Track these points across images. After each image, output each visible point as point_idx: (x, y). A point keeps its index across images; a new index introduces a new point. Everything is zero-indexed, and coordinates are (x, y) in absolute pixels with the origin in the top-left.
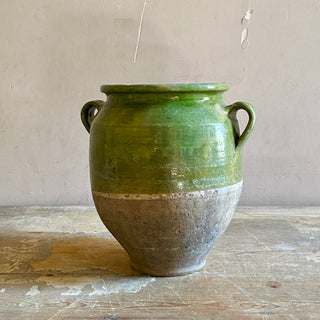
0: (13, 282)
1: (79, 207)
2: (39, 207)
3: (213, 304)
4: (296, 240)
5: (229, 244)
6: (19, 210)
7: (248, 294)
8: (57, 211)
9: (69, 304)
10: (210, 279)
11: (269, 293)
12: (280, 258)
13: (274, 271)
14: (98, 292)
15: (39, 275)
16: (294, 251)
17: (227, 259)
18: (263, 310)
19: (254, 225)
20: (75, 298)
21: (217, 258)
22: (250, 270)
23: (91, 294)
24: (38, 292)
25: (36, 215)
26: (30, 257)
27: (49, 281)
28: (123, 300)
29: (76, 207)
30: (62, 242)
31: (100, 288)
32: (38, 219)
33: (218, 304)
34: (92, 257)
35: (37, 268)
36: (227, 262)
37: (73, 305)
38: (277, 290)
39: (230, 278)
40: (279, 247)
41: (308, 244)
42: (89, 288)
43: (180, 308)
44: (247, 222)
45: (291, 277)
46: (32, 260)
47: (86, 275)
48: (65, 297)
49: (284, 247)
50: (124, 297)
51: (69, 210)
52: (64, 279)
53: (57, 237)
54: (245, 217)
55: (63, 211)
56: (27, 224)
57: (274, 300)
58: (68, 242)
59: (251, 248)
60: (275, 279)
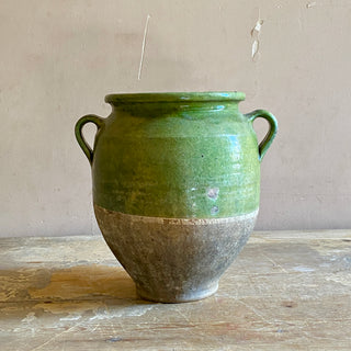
0: (8, 309)
2: (39, 238)
3: (222, 325)
4: (316, 262)
5: (243, 268)
6: (17, 241)
7: (260, 314)
8: (58, 241)
9: (67, 328)
10: (220, 301)
11: (283, 312)
13: (291, 291)
14: (100, 317)
15: (37, 303)
16: (313, 272)
17: (240, 281)
18: (276, 329)
19: (271, 249)
20: (74, 322)
21: (230, 281)
22: (265, 291)
23: (91, 319)
24: (35, 318)
25: (35, 246)
26: (28, 285)
27: (47, 308)
28: (125, 323)
29: (78, 237)
30: (62, 270)
31: (102, 313)
32: (38, 249)
33: (228, 325)
34: (94, 284)
35: (34, 296)
36: (239, 285)
37: (71, 329)
38: (292, 310)
39: (242, 300)
40: (296, 269)
41: (328, 265)
42: (90, 313)
43: (187, 329)
44: (263, 246)
45: (307, 297)
46: (30, 288)
48: (64, 322)
49: (302, 269)
50: (127, 320)
52: (65, 305)
53: (58, 266)
55: (65, 241)
56: (25, 254)
57: (289, 319)
58: (70, 271)
59: (266, 270)
60: (290, 300)
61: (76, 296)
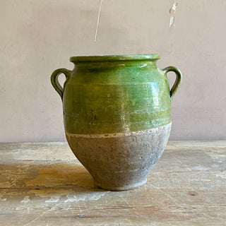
0: (12, 194)
1: (58, 143)
2: (30, 144)
3: (150, 207)
4: (209, 163)
5: (162, 167)
6: (16, 145)
7: (174, 200)
8: (42, 146)
9: (50, 208)
10: (148, 190)
11: (189, 199)
12: (197, 176)
13: (193, 184)
14: (71, 200)
15: (30, 189)
16: (208, 171)
17: (161, 176)
18: (185, 211)
19: (180, 153)
20: (55, 204)
21: (154, 176)
22: (177, 184)
23: (66, 201)
24: (29, 200)
25: (27, 149)
26: (24, 176)
27: (37, 193)
28: (88, 205)
29: (55, 143)
30: (46, 166)
31: (72, 197)
32: (29, 151)
33: (153, 207)
34: (67, 176)
35: (28, 185)
36: (160, 179)
37: (53, 209)
38: (194, 197)
39: (162, 190)
40: (197, 168)
41: (217, 166)
42: (64, 197)
43: (127, 210)
44: (175, 152)
45: (204, 188)
46: (25, 179)
47: (63, 188)
48: (48, 203)
49: (200, 168)
50: (88, 203)
51: (51, 145)
52: (47, 191)
53: (43, 163)
54: (174, 148)
55: (46, 145)
56: (22, 154)
57: (192, 203)
58: (50, 167)
59: (177, 169)
60: (193, 190)
61: (55, 185)
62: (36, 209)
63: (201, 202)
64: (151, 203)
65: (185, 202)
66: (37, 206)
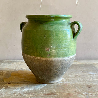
2: (8, 61)
3: (67, 94)
4: (96, 71)
5: (73, 72)
6: (1, 61)
7: (80, 90)
8: (14, 62)
10: (66, 85)
11: (87, 89)
13: (89, 81)
14: (26, 89)
15: (6, 83)
16: (95, 75)
17: (72, 77)
18: (86, 96)
19: (81, 66)
20: (17, 92)
21: (69, 77)
22: (80, 81)
23: (23, 90)
24: (4, 89)
26: (3, 77)
27: (9, 85)
29: (20, 60)
30: (15, 72)
31: (27, 88)
32: (7, 64)
33: (69, 94)
34: (25, 77)
35: (5, 81)
36: (72, 79)
37: (16, 94)
39: (73, 84)
40: (90, 73)
42: (23, 88)
43: (55, 95)
44: (78, 65)
45: (95, 84)
46: (4, 78)
47: (22, 83)
48: (14, 91)
49: (92, 73)
50: (35, 91)
51: (18, 61)
52: (15, 85)
53: (13, 70)
55: (16, 62)
56: (3, 66)
57: (90, 92)
58: (17, 72)
59: (80, 73)
60: (89, 85)
61: (19, 81)
62: (8, 94)
63: (94, 91)
64: (68, 92)
65: (86, 91)
66: (9, 93)
